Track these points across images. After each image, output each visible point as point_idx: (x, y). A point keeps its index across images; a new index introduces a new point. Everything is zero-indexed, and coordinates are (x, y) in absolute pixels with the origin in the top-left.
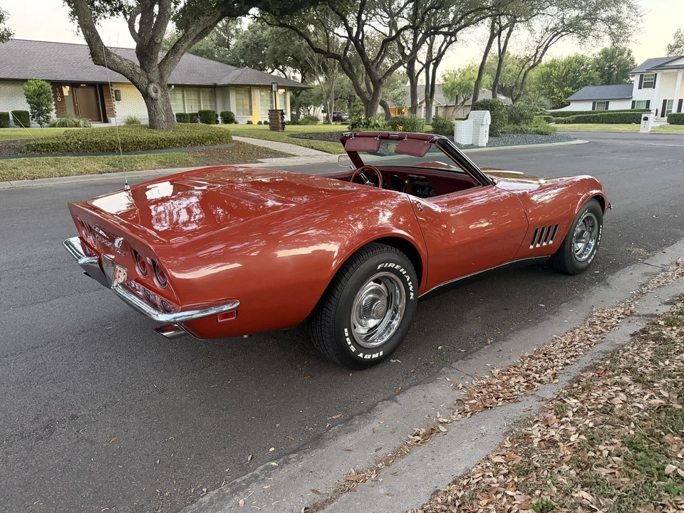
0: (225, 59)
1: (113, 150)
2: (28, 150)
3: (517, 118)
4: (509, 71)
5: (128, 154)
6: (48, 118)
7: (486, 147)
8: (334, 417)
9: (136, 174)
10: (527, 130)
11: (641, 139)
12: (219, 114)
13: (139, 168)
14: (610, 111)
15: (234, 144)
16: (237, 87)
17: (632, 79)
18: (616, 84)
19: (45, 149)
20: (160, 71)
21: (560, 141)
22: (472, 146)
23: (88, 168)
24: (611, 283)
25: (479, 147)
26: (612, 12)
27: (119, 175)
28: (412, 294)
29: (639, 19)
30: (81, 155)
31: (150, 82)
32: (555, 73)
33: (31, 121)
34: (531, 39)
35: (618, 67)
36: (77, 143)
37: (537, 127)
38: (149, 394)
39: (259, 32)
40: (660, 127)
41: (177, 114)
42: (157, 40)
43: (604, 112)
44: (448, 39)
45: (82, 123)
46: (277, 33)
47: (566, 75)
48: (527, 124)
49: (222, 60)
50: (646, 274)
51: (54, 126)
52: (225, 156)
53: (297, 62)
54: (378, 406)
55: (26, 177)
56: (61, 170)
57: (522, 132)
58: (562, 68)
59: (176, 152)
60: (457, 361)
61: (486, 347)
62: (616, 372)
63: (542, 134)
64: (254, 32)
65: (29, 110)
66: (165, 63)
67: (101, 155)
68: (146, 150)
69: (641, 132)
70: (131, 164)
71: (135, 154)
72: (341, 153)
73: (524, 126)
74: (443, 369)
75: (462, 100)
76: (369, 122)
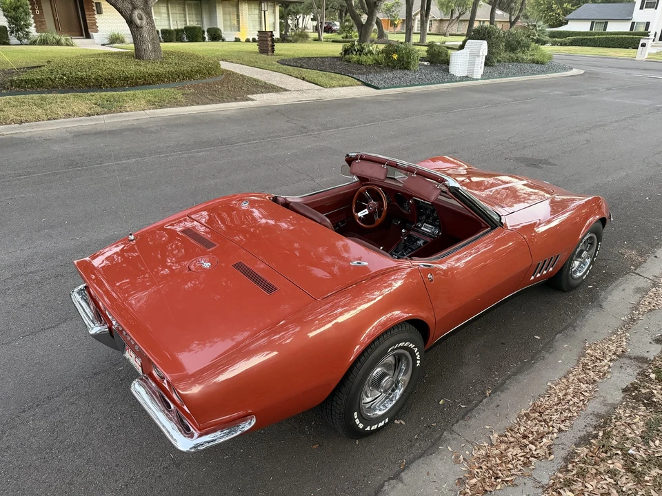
1: (100, 85)
2: (12, 86)
3: (513, 45)
5: (116, 91)
6: (28, 33)
7: (481, 79)
9: (125, 116)
10: (522, 59)
11: (637, 69)
12: (205, 29)
13: (128, 109)
14: (608, 33)
15: (223, 76)
16: (224, 1)
18: (618, 2)
19: (30, 86)
21: (556, 72)
22: (466, 78)
23: (76, 110)
24: (604, 304)
25: (473, 79)
27: (109, 118)
28: (418, 362)
30: (68, 92)
31: (134, 8)
33: (10, 37)
36: (61, 78)
37: (533, 55)
38: (166, 468)
40: (657, 53)
41: (161, 30)
43: (602, 34)
45: (63, 39)
48: (523, 52)
50: (638, 290)
51: (34, 43)
52: (214, 93)
54: (385, 488)
55: (13, 122)
56: (49, 112)
57: (517, 61)
59: (165, 87)
60: (457, 421)
61: (485, 401)
62: (609, 454)
63: (537, 63)
65: (6, 25)
67: (87, 92)
68: (134, 86)
69: (637, 58)
70: (119, 104)
71: (124, 90)
72: (334, 87)
73: (520, 55)
74: (445, 434)
75: (457, 14)
76: (363, 48)
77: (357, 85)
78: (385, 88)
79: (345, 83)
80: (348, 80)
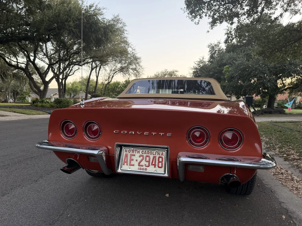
4: (91, 85)
26: (134, 67)
29: (143, 70)
32: (110, 87)
34: (106, 73)
47: (114, 88)
58: (112, 85)
75: (72, 95)
76: (43, 101)
80: (41, 112)
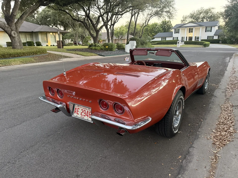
0: (34, 22)
5: (7, 59)
8: (179, 157)
9: (12, 67)
12: (35, 42)
13: (13, 64)
14: (167, 41)
15: (48, 54)
16: (41, 32)
17: (172, 30)
18: (167, 32)
20: (16, 26)
24: (216, 96)
26: (168, 9)
27: (6, 67)
29: (176, 11)
31: (12, 30)
32: (149, 28)
34: (144, 17)
35: (167, 27)
37: (149, 46)
39: (47, 12)
40: (183, 45)
42: (15, 14)
43: (165, 41)
44: (117, 16)
46: (55, 13)
47: (152, 29)
48: (146, 45)
49: (32, 22)
50: (223, 92)
52: (46, 58)
53: (62, 24)
54: (190, 150)
58: (151, 27)
59: (27, 57)
60: (198, 129)
61: (202, 122)
64: (45, 12)
66: (18, 23)
68: (14, 57)
69: (177, 47)
70: (9, 63)
71: (10, 59)
72: (89, 56)
73: (145, 46)
74: (197, 133)
75: (120, 37)
76: (96, 45)
77: (97, 55)
78: (106, 56)
79: (93, 55)
80: (94, 54)
